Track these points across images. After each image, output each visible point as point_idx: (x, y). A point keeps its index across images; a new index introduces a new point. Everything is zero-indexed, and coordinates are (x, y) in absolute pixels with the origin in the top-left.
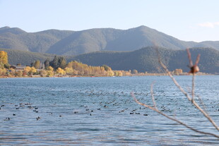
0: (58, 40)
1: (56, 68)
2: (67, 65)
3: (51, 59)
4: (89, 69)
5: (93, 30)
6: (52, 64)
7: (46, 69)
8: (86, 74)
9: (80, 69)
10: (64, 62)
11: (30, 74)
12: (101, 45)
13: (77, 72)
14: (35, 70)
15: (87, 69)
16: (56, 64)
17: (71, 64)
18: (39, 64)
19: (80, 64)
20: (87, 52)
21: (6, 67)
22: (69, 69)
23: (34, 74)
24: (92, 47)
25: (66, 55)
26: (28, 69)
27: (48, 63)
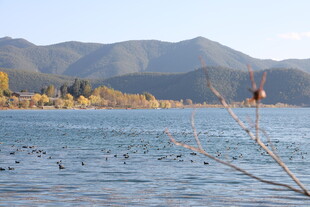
0: (80, 57)
1: (76, 97)
2: (92, 92)
3: (70, 83)
4: (124, 98)
5: (130, 42)
6: (71, 91)
7: (62, 97)
8: (119, 105)
9: (111, 98)
10: (88, 88)
11: (39, 104)
12: (141, 64)
13: (106, 102)
14: (47, 99)
15: (121, 98)
16: (76, 91)
17: (98, 90)
18: (54, 90)
19: (111, 91)
20: (120, 74)
21: (6, 94)
22: (96, 98)
23: (46, 104)
24: (128, 67)
25: (91, 78)
26: (37, 97)
27: (65, 89)
